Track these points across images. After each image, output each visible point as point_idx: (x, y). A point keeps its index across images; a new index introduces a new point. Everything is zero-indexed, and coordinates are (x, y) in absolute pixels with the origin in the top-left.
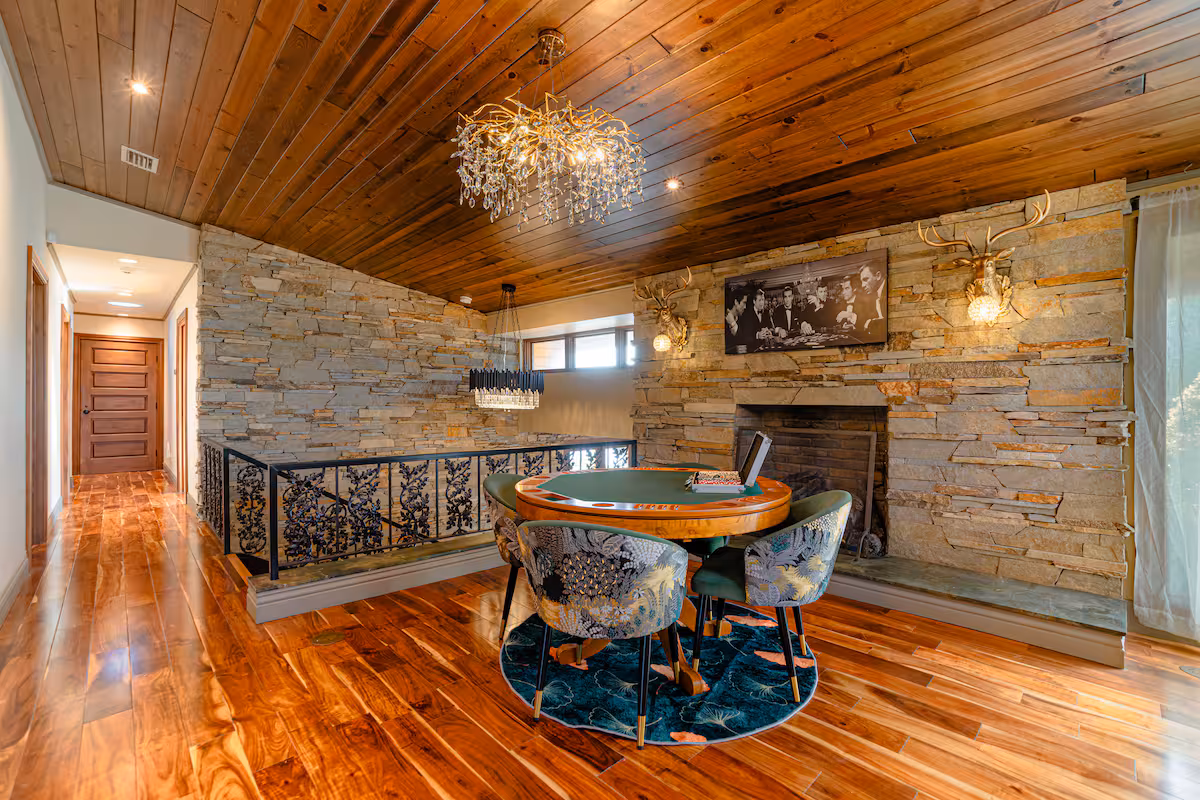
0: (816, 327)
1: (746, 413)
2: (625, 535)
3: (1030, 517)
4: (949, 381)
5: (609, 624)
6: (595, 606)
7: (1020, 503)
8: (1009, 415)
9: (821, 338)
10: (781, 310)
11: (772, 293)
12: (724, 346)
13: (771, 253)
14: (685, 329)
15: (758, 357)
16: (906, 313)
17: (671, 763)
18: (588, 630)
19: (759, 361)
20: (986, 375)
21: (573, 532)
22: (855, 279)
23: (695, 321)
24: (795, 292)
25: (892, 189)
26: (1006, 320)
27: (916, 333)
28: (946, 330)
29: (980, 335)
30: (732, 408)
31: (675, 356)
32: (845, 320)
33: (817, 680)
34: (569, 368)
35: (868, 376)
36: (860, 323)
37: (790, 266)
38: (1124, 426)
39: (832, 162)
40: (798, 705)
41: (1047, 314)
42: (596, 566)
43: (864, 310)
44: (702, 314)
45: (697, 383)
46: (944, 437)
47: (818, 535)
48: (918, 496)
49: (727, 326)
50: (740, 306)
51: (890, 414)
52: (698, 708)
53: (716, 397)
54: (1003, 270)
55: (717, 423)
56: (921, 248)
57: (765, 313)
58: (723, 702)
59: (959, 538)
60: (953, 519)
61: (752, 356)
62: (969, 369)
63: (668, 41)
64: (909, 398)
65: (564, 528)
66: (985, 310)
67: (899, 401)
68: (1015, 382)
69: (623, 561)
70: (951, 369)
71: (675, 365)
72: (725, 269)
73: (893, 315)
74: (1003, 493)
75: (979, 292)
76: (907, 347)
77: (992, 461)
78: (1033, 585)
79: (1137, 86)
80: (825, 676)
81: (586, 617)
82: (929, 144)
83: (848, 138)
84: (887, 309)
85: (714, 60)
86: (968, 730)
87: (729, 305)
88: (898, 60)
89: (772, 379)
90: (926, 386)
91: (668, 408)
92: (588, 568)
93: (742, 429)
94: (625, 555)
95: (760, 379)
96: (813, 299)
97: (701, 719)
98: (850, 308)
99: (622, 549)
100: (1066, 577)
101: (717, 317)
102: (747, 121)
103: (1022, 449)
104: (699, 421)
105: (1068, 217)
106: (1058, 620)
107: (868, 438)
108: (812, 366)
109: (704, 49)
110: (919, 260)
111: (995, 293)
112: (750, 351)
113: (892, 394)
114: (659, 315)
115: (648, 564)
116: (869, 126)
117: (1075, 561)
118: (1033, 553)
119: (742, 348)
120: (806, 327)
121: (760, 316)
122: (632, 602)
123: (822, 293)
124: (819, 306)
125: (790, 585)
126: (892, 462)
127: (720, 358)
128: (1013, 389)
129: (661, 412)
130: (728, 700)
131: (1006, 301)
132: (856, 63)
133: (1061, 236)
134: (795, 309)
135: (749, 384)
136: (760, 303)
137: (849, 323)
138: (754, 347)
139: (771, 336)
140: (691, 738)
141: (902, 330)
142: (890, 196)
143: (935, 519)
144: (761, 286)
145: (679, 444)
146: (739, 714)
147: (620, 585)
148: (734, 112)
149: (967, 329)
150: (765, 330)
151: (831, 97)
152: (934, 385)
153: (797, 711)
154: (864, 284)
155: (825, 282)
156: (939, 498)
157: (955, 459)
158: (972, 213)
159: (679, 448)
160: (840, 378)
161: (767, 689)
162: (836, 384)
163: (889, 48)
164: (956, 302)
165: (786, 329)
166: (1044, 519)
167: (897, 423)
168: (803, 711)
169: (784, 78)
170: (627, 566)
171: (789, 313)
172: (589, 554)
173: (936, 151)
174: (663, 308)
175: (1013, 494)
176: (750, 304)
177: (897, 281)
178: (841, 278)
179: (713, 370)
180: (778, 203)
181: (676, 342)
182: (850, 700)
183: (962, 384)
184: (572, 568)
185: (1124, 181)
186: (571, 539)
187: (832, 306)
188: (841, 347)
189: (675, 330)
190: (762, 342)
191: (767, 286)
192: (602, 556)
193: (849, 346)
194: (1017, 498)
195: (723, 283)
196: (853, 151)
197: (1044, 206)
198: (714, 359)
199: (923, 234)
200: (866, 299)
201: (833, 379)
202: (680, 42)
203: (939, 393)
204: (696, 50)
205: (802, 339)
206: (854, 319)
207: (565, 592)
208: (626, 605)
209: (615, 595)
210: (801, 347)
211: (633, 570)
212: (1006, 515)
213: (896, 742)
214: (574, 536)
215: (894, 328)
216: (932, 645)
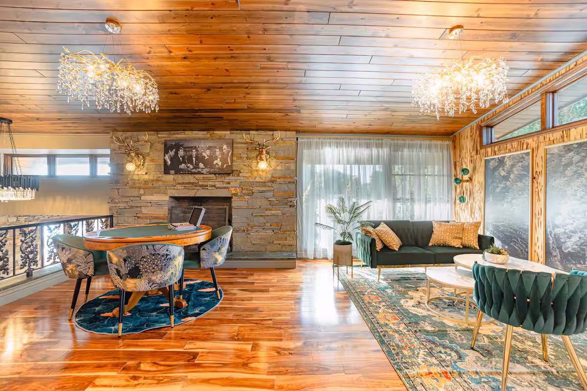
0: (206, 166)
1: (173, 200)
2: (168, 245)
3: (274, 231)
4: (251, 188)
5: (160, 282)
6: (155, 276)
7: (272, 227)
8: (269, 199)
9: (207, 170)
10: (190, 158)
11: (187, 149)
12: (163, 170)
13: (186, 132)
14: (142, 161)
15: (180, 176)
16: (238, 163)
17: (187, 327)
18: (151, 287)
19: (180, 178)
20: (263, 186)
21: (147, 247)
22: (221, 149)
23: (148, 157)
24: (197, 151)
25: (237, 120)
26: (268, 169)
27: (242, 171)
28: (251, 171)
29: (261, 173)
30: (167, 198)
31: (136, 173)
32: (217, 164)
33: (223, 292)
34: (52, 175)
35: (225, 185)
36: (222, 165)
37: (195, 139)
38: (295, 202)
39: (220, 107)
40: (220, 300)
41: (278, 168)
42: (156, 259)
43: (224, 160)
44: (151, 154)
45: (149, 186)
46: (250, 207)
47: (225, 240)
48: (242, 228)
49: (165, 161)
50: (172, 153)
51: (233, 199)
52: (187, 310)
53: (159, 193)
54: (268, 153)
55: (158, 204)
56: (243, 141)
57: (183, 157)
58: (195, 306)
59: (255, 241)
60: (253, 235)
61: (177, 175)
62: (258, 184)
63: (171, 50)
64: (239, 194)
65: (143, 246)
66: (263, 165)
67: (236, 195)
68: (269, 188)
69: (167, 255)
70: (252, 184)
71: (135, 177)
72: (164, 136)
73: (234, 164)
74: (267, 224)
75: (261, 159)
76: (238, 176)
77: (264, 214)
78: (275, 252)
79: (299, 111)
80: (225, 291)
81: (150, 281)
82: (250, 109)
83: (227, 101)
84: (232, 161)
85: (187, 63)
86: (267, 291)
87: (166, 152)
88: (247, 85)
89: (187, 186)
90: (244, 190)
91: (131, 198)
92: (153, 261)
93: (172, 207)
94: (168, 253)
95: (180, 186)
96: (204, 154)
97: (190, 313)
98: (219, 159)
99: (167, 251)
100: (284, 248)
101: (159, 157)
102: (193, 85)
103: (271, 210)
104: (150, 204)
105: (284, 139)
106: (283, 259)
107: (226, 209)
108: (203, 181)
109: (184, 58)
110: (242, 145)
111: (265, 160)
112: (176, 173)
113: (233, 192)
114: (130, 153)
115: (175, 255)
116: (235, 100)
117: (285, 242)
118: (275, 242)
119: (172, 172)
120: (201, 165)
121: (181, 159)
122: (169, 271)
123: (208, 152)
124: (207, 157)
125: (216, 259)
126: (233, 217)
127: (161, 176)
128: (269, 191)
129: (127, 200)
130: (196, 306)
131: (268, 163)
132: (236, 81)
133: (282, 145)
134: (197, 157)
135: (176, 188)
136: (181, 153)
137: (218, 165)
138: (178, 172)
139: (186, 168)
140: (189, 319)
141: (237, 169)
142: (236, 122)
143: (248, 236)
144: (182, 146)
145: (138, 215)
146: (202, 308)
147: (165, 265)
148: (189, 81)
149: (257, 171)
150: (183, 165)
151: (224, 88)
152: (247, 189)
153: (220, 302)
154: (224, 151)
155: (209, 148)
156: (249, 228)
157: (254, 215)
158: (259, 132)
159: (138, 217)
160: (214, 186)
161: (208, 299)
162: (213, 188)
163: (246, 81)
164: (254, 161)
165: (193, 165)
166: (277, 231)
167: (235, 203)
168: (223, 300)
169: (211, 77)
170: (168, 257)
171: (194, 159)
172: (154, 255)
173: (252, 112)
174: (131, 150)
175: (269, 224)
176: (176, 153)
177: (236, 152)
178: (215, 147)
179: (157, 181)
180: (195, 115)
181: (138, 166)
182: (235, 294)
183: (256, 189)
184: (145, 262)
185: (295, 132)
186: (146, 250)
187: (212, 158)
188: (215, 174)
189: (137, 161)
190: (182, 170)
191: (184, 146)
192: (159, 254)
193: (218, 174)
194: (271, 226)
195: (163, 142)
196: (227, 105)
197: (278, 135)
198: (157, 176)
199: (244, 136)
200: (225, 157)
201: (212, 186)
202: (176, 52)
203: (249, 192)
204: (182, 57)
205: (200, 170)
206: (220, 164)
207: (141, 273)
208: (167, 273)
209: (163, 269)
210: (199, 173)
211: (171, 258)
212: (268, 231)
213: (251, 299)
214: (147, 248)
215: (234, 168)
216: (252, 275)
